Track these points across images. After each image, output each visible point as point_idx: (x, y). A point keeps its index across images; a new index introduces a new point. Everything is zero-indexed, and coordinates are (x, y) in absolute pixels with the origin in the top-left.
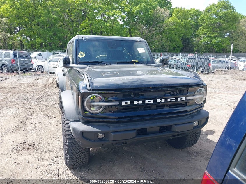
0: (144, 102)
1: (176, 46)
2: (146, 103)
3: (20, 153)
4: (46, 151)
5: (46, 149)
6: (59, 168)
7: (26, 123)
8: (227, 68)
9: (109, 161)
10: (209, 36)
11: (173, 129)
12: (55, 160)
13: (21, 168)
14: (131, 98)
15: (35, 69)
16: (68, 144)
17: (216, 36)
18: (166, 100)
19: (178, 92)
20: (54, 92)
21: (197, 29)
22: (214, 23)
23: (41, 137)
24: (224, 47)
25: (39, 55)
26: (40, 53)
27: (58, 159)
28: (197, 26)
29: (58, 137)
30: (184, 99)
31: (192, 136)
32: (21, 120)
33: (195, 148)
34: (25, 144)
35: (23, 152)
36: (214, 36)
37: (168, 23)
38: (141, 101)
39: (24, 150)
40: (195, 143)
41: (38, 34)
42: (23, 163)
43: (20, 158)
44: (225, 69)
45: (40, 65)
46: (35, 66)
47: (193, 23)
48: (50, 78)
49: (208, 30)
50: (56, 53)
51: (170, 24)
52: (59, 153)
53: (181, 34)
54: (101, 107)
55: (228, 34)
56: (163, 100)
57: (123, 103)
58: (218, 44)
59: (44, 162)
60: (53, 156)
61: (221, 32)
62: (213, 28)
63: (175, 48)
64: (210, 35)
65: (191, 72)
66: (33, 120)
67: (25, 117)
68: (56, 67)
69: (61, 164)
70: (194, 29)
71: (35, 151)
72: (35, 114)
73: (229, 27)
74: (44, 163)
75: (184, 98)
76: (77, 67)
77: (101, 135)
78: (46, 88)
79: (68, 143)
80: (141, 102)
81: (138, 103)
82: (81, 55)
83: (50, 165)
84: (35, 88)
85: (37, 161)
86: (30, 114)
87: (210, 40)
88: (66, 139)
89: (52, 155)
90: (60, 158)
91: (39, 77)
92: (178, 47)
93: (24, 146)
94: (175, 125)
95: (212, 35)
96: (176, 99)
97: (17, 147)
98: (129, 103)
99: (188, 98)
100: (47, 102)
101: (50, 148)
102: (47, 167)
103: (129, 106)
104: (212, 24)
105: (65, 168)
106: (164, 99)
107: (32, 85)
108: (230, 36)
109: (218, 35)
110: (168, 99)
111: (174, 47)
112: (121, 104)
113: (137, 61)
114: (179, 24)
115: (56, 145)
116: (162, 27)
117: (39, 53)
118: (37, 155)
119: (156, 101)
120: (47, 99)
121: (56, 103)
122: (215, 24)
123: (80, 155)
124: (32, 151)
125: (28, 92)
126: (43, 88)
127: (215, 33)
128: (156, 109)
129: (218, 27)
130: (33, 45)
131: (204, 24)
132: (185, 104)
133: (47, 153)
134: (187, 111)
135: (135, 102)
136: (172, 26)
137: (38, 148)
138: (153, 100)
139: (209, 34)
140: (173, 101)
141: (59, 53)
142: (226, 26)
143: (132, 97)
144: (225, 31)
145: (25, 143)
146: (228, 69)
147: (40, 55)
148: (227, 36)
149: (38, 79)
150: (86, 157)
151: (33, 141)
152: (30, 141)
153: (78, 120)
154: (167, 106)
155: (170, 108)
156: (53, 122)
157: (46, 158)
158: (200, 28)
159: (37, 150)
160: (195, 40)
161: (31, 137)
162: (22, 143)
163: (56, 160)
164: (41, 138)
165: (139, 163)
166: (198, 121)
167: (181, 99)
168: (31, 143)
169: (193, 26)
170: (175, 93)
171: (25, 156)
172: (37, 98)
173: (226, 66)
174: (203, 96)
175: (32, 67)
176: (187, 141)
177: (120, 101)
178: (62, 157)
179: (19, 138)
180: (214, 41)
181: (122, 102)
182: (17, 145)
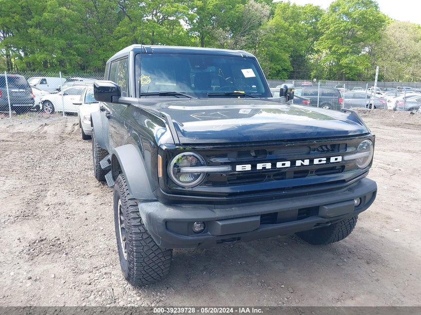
0: (274, 165)
1: (281, 68)
2: (277, 167)
3: (36, 259)
4: (84, 256)
5: (82, 252)
6: (113, 286)
7: (39, 205)
8: (369, 106)
9: (202, 271)
10: (334, 52)
11: (321, 213)
12: (103, 271)
13: (43, 288)
14: (251, 158)
15: (38, 107)
16: (134, 242)
17: (348, 52)
18: (311, 161)
19: (329, 147)
20: (79, 149)
21: (316, 39)
22: (344, 30)
23: (69, 229)
24: (360, 70)
25: (41, 83)
26: (44, 78)
27: (107, 270)
28: (317, 35)
29: (102, 228)
30: (340, 159)
31: (343, 224)
32: (26, 200)
33: (344, 243)
34: (43, 242)
35: (40, 258)
36: (345, 53)
37: (268, 27)
38: (270, 164)
39: (42, 254)
40: (347, 235)
41: (39, 44)
42: (44, 278)
43: (38, 270)
44: (365, 109)
45: (47, 99)
46: (37, 101)
47: (309, 28)
48: (68, 123)
49: (334, 42)
50: (72, 78)
51: (271, 29)
52: (108, 259)
53: (289, 47)
54: (198, 176)
55: (367, 49)
56: (307, 162)
57: (239, 168)
58: (350, 65)
59: (84, 275)
60: (97, 264)
61: (356, 45)
62: (342, 38)
63: (279, 72)
64: (338, 50)
65: (345, 111)
66: (50, 199)
67: (35, 194)
68: (81, 104)
69: (116, 278)
70: (311, 39)
71: (64, 255)
72: (51, 188)
73: (369, 37)
74: (85, 277)
75: (341, 157)
76: (139, 103)
77: (197, 225)
78: (64, 141)
79: (135, 240)
80: (268, 166)
81: (264, 168)
82: (144, 80)
83: (96, 281)
84: (42, 141)
85: (71, 274)
86: (41, 188)
87: (337, 58)
88: (131, 234)
89: (96, 261)
90: (111, 267)
91: (47, 121)
92: (285, 70)
93: (42, 246)
94: (325, 205)
95: (341, 51)
96: (328, 159)
97: (29, 250)
98: (248, 167)
99: (347, 158)
100: (70, 167)
101: (90, 250)
102: (90, 284)
103: (248, 173)
104: (341, 32)
105: (124, 286)
106: (308, 160)
107: (36, 135)
108: (370, 53)
109: (351, 50)
110: (315, 160)
111: (277, 70)
112: (234, 169)
113: (243, 92)
114: (287, 30)
115: (100, 243)
116: (257, 36)
117: (41, 78)
118: (69, 263)
119: (295, 164)
120: (68, 160)
121: (86, 167)
122: (346, 32)
123: (156, 262)
124: (57, 255)
125: (30, 147)
126: (57, 142)
127: (346, 46)
128: (294, 178)
129: (351, 36)
130: (30, 64)
131: (327, 32)
132: (342, 168)
133: (86, 259)
134: (344, 181)
135: (260, 166)
136: (274, 34)
137: (67, 250)
138: (289, 162)
139: (336, 49)
140: (322, 162)
141: (80, 79)
142: (364, 36)
143: (254, 157)
144: (362, 43)
145: (42, 240)
146: (370, 108)
147: (43, 82)
148: (364, 53)
149: (46, 124)
150: (167, 266)
151: (56, 237)
152: (51, 237)
153: (155, 199)
154: (312, 172)
155: (317, 175)
156: (87, 201)
157: (86, 268)
158: (320, 38)
159: (66, 254)
160: (312, 58)
161: (53, 230)
162: (37, 241)
163: (105, 271)
164: (70, 231)
165: (254, 273)
166: (360, 198)
167: (336, 159)
168: (54, 240)
169: (308, 34)
170: (326, 149)
171: (47, 266)
172: (50, 159)
173: (368, 102)
174: (370, 153)
175: (33, 103)
176: (334, 231)
177: (233, 164)
178: (114, 265)
179: (29, 231)
180: (344, 61)
181: (237, 166)
182: (28, 245)
